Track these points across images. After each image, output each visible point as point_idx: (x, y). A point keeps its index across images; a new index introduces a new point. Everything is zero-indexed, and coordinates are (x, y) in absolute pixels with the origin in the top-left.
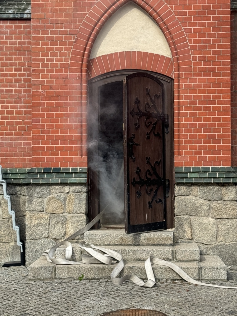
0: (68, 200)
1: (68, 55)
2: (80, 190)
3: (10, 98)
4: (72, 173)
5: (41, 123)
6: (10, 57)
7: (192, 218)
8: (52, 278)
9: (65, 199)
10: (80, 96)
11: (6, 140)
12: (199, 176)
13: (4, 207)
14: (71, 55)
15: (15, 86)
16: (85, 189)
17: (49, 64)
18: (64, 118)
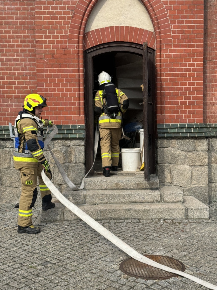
0: (69, 152)
1: (67, 28)
2: (79, 144)
3: (17, 66)
4: (72, 129)
5: (45, 87)
6: (16, 31)
7: (171, 166)
8: (61, 219)
9: (67, 151)
10: (78, 64)
11: (15, 101)
12: (177, 131)
14: (69, 28)
15: (21, 56)
16: (83, 143)
17: (50, 35)
18: (65, 83)
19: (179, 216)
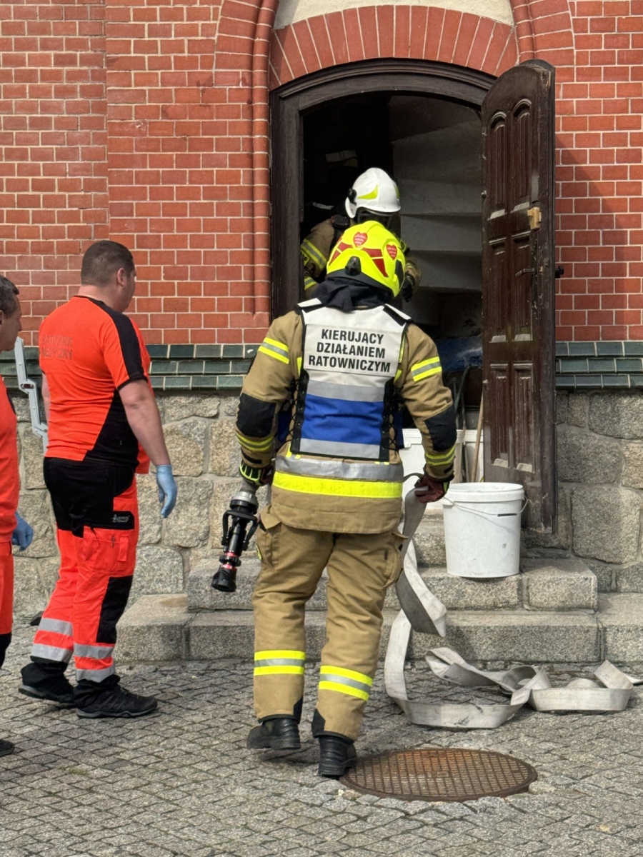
0: (214, 438)
1: (212, 17)
3: (43, 144)
4: (226, 360)
5: (137, 216)
6: (41, 23)
7: (569, 487)
8: (178, 657)
9: (207, 434)
10: (248, 136)
11: (35, 264)
12: (591, 368)
13: (31, 458)
14: (220, 17)
15: (57, 109)
17: (156, 41)
18: (202, 201)
19: (574, 653)
